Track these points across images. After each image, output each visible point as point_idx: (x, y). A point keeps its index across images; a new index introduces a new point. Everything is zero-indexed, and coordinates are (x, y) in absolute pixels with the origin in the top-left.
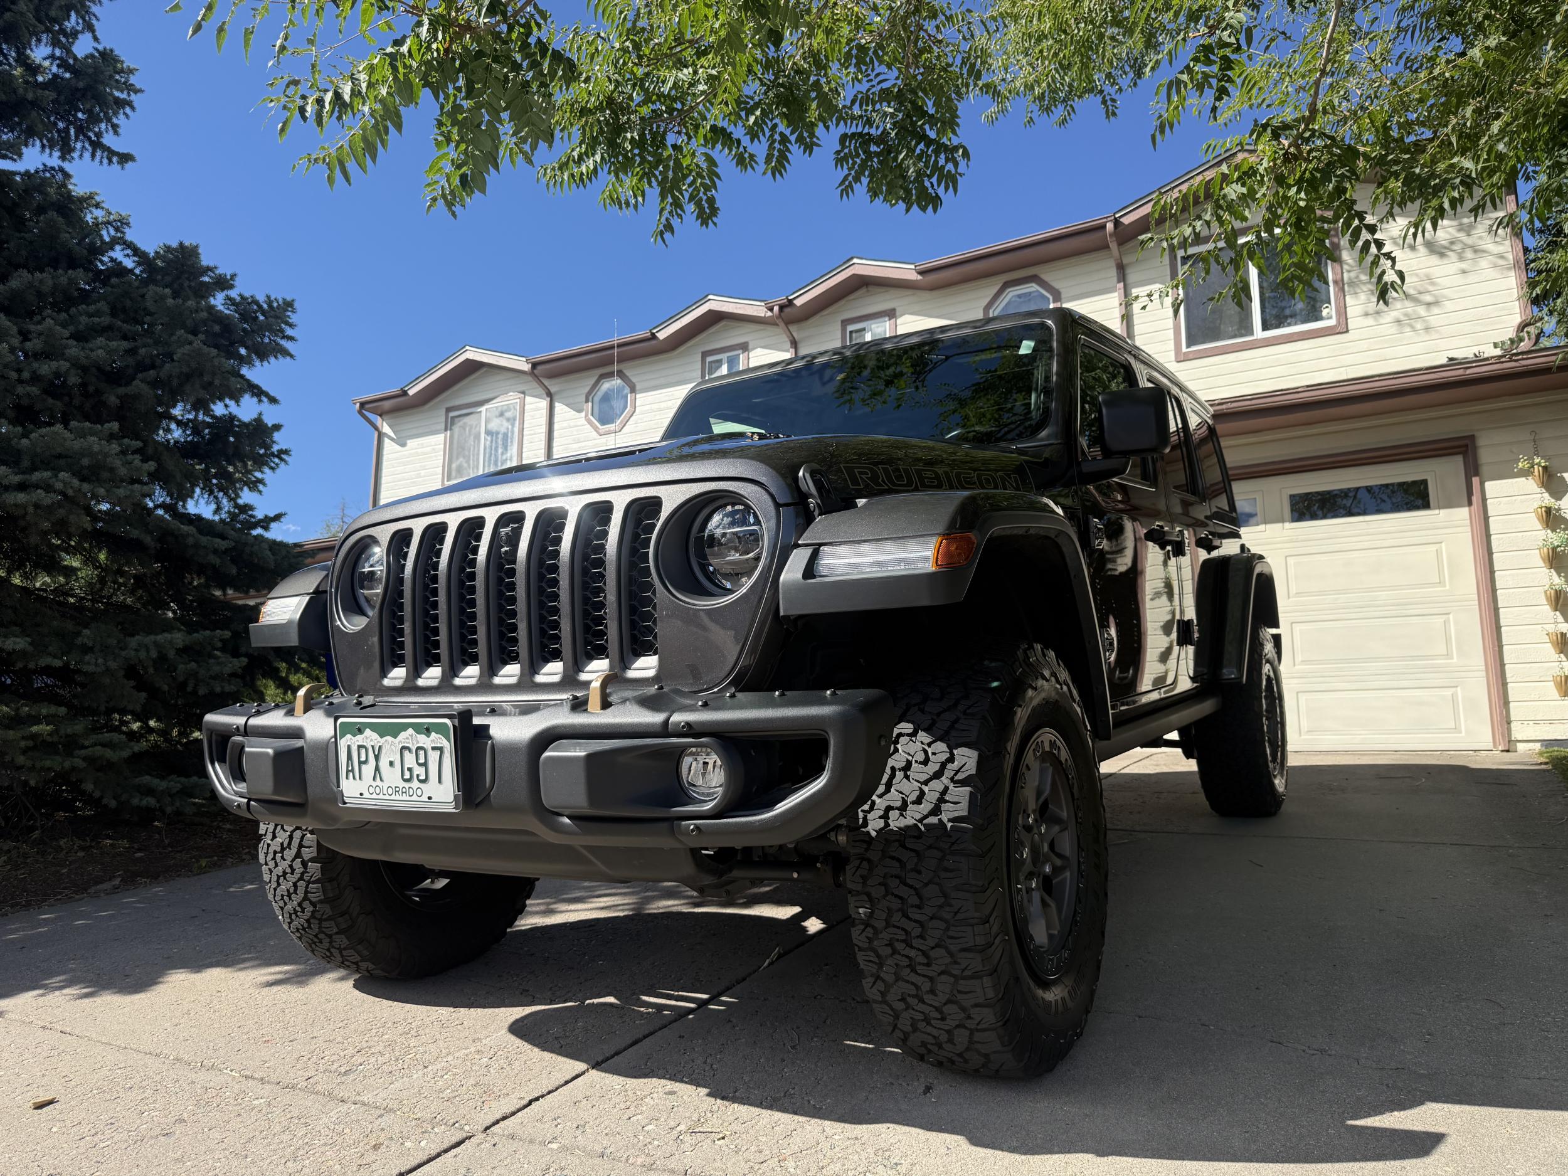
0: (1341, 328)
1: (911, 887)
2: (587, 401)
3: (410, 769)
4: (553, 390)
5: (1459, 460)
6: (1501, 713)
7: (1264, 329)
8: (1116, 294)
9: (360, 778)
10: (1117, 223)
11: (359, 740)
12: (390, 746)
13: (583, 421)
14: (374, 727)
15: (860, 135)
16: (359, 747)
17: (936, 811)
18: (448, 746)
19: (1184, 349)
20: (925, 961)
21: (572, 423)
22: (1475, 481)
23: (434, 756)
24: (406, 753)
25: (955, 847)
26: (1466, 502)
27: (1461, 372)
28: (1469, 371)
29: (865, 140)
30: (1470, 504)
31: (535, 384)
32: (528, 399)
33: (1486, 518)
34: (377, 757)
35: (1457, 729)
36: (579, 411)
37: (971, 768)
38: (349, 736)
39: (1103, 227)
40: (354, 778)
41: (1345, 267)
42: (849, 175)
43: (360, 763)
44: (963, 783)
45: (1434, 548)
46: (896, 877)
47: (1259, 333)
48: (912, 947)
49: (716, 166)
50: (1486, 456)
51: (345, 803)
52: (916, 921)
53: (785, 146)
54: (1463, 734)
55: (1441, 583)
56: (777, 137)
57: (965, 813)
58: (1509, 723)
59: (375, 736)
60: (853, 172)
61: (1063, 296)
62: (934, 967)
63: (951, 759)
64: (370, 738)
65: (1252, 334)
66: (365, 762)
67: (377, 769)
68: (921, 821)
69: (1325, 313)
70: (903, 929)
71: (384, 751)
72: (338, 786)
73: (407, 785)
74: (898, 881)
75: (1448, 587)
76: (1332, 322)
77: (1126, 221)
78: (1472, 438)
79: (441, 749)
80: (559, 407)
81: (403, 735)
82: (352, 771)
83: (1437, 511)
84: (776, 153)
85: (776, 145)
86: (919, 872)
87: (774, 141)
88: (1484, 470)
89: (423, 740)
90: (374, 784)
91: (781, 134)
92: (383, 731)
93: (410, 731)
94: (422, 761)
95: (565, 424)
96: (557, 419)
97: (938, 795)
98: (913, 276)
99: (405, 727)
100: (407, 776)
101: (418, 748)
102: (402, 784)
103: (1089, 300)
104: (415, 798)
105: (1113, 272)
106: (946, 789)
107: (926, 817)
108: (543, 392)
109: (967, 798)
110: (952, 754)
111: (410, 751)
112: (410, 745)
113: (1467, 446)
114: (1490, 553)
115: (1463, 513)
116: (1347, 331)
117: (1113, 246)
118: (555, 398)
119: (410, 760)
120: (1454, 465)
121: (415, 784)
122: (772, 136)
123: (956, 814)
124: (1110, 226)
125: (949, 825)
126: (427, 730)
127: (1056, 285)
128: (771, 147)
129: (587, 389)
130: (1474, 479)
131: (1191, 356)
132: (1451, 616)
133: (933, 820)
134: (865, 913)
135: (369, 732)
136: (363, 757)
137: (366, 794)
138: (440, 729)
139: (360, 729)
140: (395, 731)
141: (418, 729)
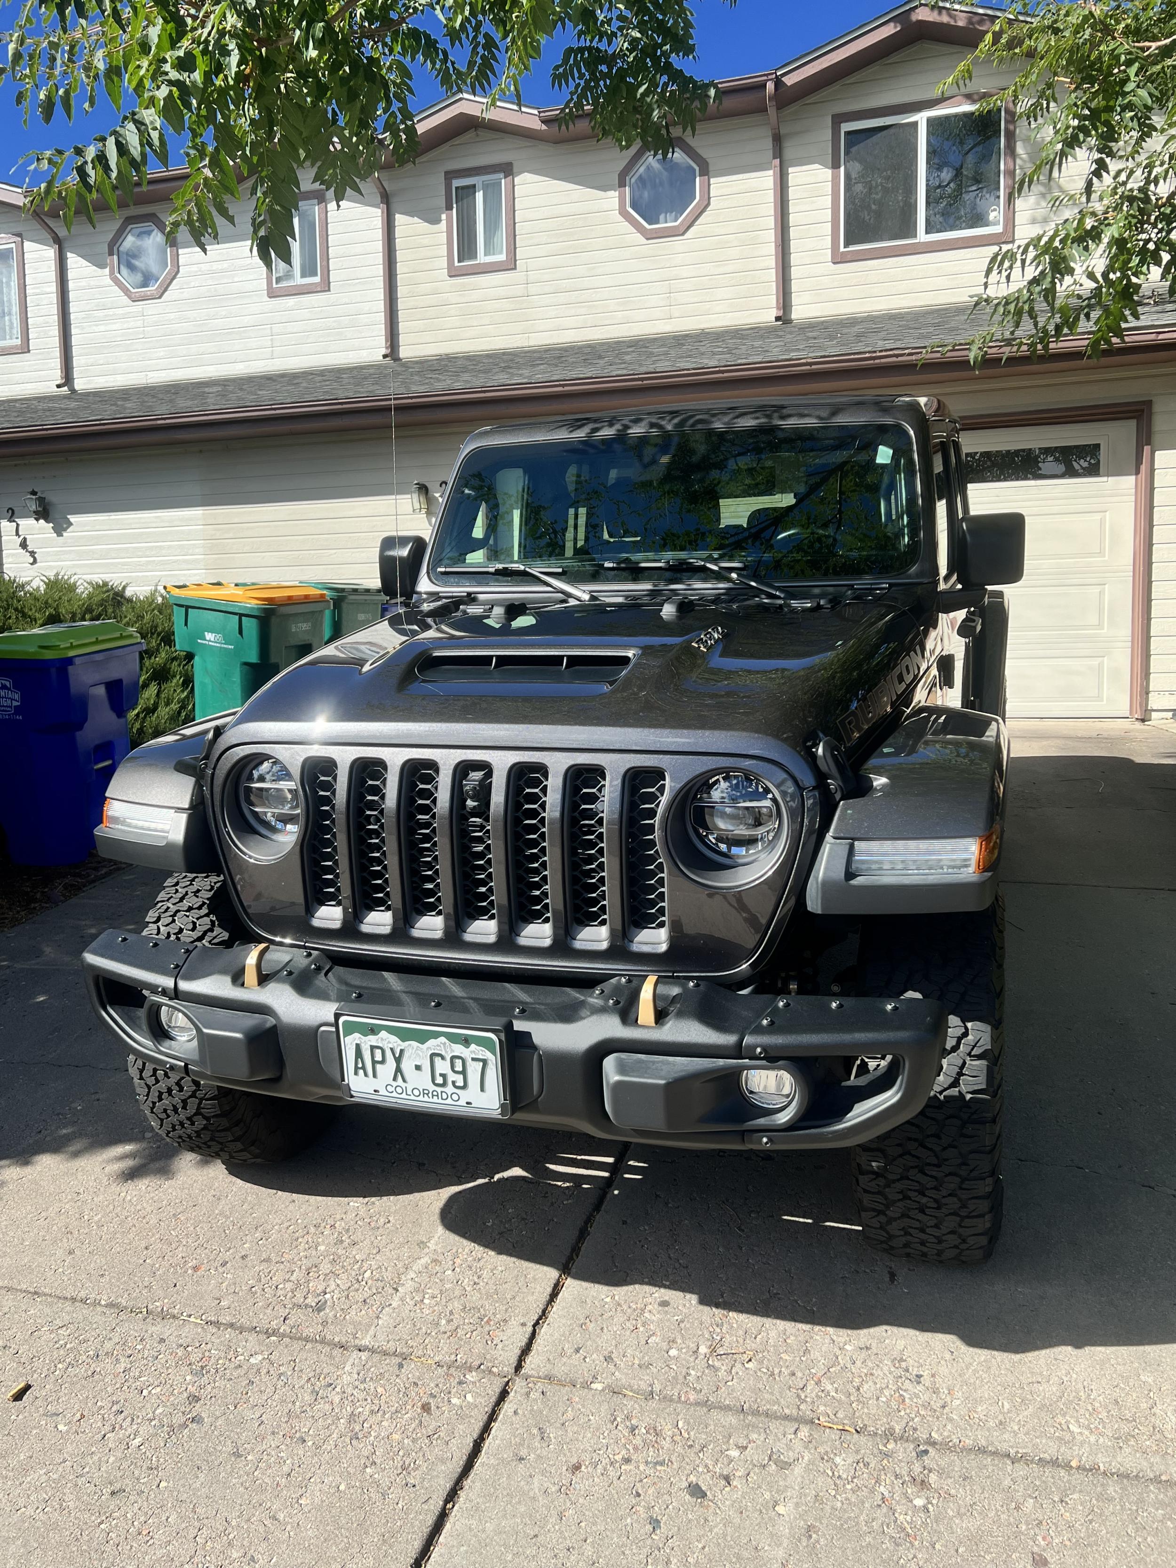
0: (1008, 237)
1: (931, 1150)
2: (111, 254)
3: (443, 1076)
4: (62, 232)
5: (1133, 423)
6: (1142, 685)
7: (927, 232)
8: (771, 172)
9: (375, 1076)
10: (778, 82)
11: (372, 1040)
12: (416, 1051)
13: (108, 281)
14: (392, 1031)
15: (590, 49)
16: (373, 1048)
17: (955, 1083)
18: (493, 1061)
19: (842, 249)
20: (936, 1206)
21: (93, 282)
22: (1147, 449)
23: (474, 1067)
24: (437, 1060)
25: (975, 1116)
26: (1134, 472)
27: (1153, 337)
28: (1161, 337)
29: (596, 58)
30: (1137, 472)
31: (35, 225)
32: (27, 244)
33: (1152, 489)
34: (398, 1060)
35: (1099, 698)
36: (102, 266)
37: (986, 1043)
38: (357, 1036)
39: (763, 86)
40: (366, 1075)
41: (1018, 161)
42: (572, 99)
43: (374, 1062)
44: (979, 1057)
45: (1098, 517)
46: (915, 1140)
47: (922, 236)
48: (924, 1195)
49: (410, 79)
50: (1159, 423)
51: (352, 1096)
52: (931, 1176)
53: (490, 52)
54: (1105, 702)
55: (1101, 553)
56: (481, 40)
57: (984, 1087)
58: (1147, 693)
59: (394, 1038)
60: (575, 97)
61: (711, 168)
62: (943, 1210)
63: (966, 1034)
64: (387, 1040)
65: (916, 236)
66: (383, 1062)
67: (398, 1070)
68: (941, 1093)
69: (992, 216)
70: (917, 1182)
71: (406, 1055)
72: (343, 1080)
73: (439, 1089)
74: (916, 1144)
75: (1106, 558)
76: (999, 229)
77: (789, 80)
78: (1149, 403)
79: (485, 1062)
80: (73, 260)
81: (432, 1042)
82: (364, 1068)
83: (1105, 479)
84: (479, 61)
85: (480, 50)
86: (940, 1138)
87: (478, 44)
88: (1157, 438)
89: (460, 1050)
90: (394, 1084)
91: (486, 36)
92: (404, 1035)
93: (442, 1039)
94: (458, 1069)
95: (83, 283)
96: (71, 275)
97: (957, 1070)
98: (535, 124)
99: (436, 1035)
100: (440, 1080)
101: (453, 1058)
102: (432, 1088)
103: (740, 176)
104: (449, 1101)
105: (768, 143)
106: (964, 1063)
107: (945, 1089)
108: (48, 237)
109: (985, 1072)
110: (966, 1028)
111: (443, 1058)
112: (443, 1053)
113: (1143, 411)
114: (1151, 526)
115: (1129, 481)
116: (1013, 241)
117: (772, 111)
118: (66, 245)
119: (442, 1067)
120: (1126, 430)
121: (450, 1089)
122: (475, 37)
123: (976, 1088)
124: (770, 86)
125: (968, 1096)
126: (466, 1041)
127: (704, 153)
128: (474, 51)
129: (110, 236)
130: (1145, 447)
131: (849, 258)
132: (1107, 586)
133: (954, 1092)
134: (878, 1167)
135: (383, 1034)
136: (378, 1057)
137: (383, 1092)
138: (481, 1042)
139: (373, 1030)
140: (422, 1038)
141: (453, 1039)
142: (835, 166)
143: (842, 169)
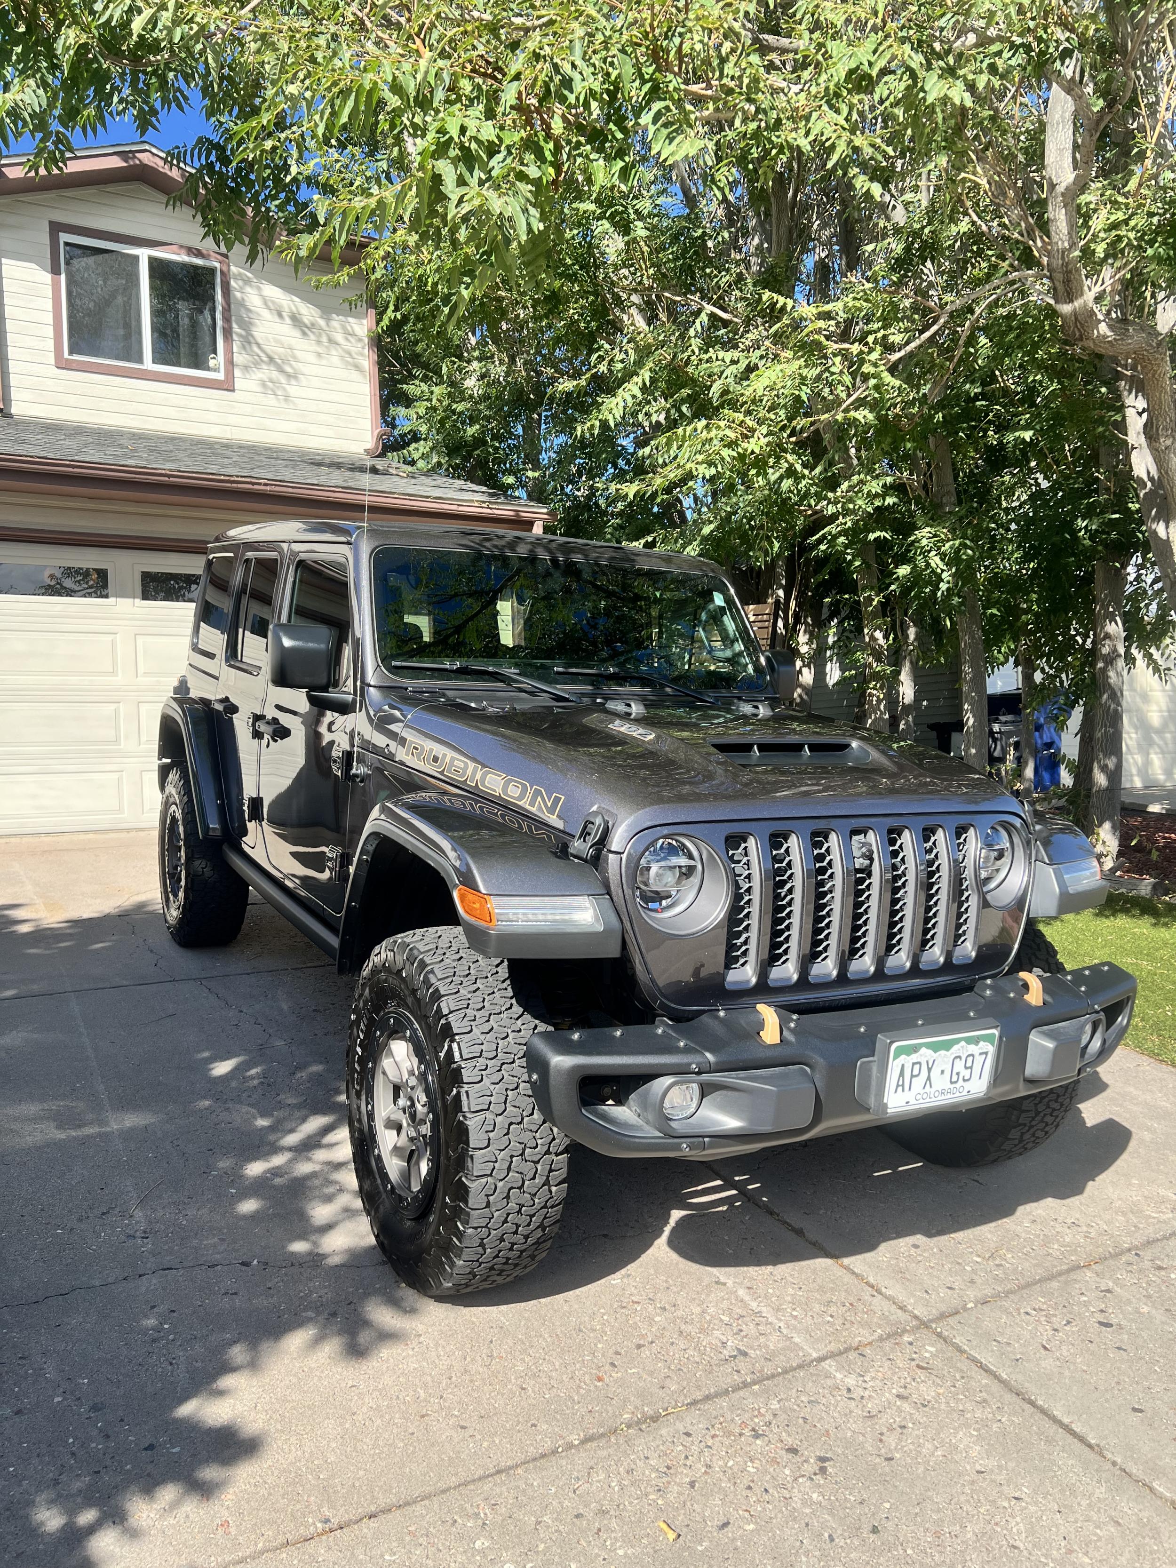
0: (227, 386)
3: (957, 1073)
7: (158, 363)
9: (910, 1089)
11: (914, 1057)
12: (943, 1059)
14: (929, 1046)
16: (913, 1065)
18: (992, 1050)
19: (66, 355)
23: (979, 1060)
24: (956, 1062)
34: (929, 1070)
38: (903, 1057)
40: (903, 1090)
43: (912, 1076)
47: (149, 364)
51: (887, 1113)
59: (930, 1052)
64: (925, 1054)
65: (142, 363)
66: (918, 1074)
67: (929, 1078)
69: (212, 363)
71: (936, 1063)
72: (884, 1100)
73: (953, 1086)
76: (219, 376)
79: (985, 1053)
81: (956, 1047)
82: (901, 1085)
89: (972, 1049)
90: (923, 1092)
92: (935, 1047)
93: (963, 1043)
94: (969, 1064)
99: (957, 1041)
100: (955, 1078)
101: (967, 1056)
102: (949, 1086)
104: (957, 1094)
111: (960, 1059)
112: (961, 1055)
116: (233, 391)
119: (959, 1066)
121: (960, 1083)
126: (977, 1041)
131: (74, 366)
135: (923, 1050)
136: (916, 1072)
137: (913, 1101)
138: (986, 1038)
139: (915, 1049)
140: (947, 1045)
141: (969, 1041)
142: (55, 270)
143: (63, 277)
